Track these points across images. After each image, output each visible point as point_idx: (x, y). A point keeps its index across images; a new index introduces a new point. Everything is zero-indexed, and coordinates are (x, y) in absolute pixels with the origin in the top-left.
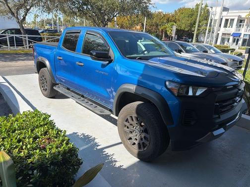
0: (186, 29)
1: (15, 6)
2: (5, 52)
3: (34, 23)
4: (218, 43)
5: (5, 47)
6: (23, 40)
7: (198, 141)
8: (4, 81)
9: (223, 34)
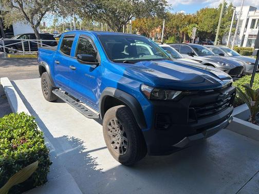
0: (209, 31)
1: (31, 11)
2: (19, 57)
3: (53, 27)
4: (244, 46)
5: (20, 51)
6: (38, 45)
7: (174, 145)
8: (11, 85)
9: (250, 35)
